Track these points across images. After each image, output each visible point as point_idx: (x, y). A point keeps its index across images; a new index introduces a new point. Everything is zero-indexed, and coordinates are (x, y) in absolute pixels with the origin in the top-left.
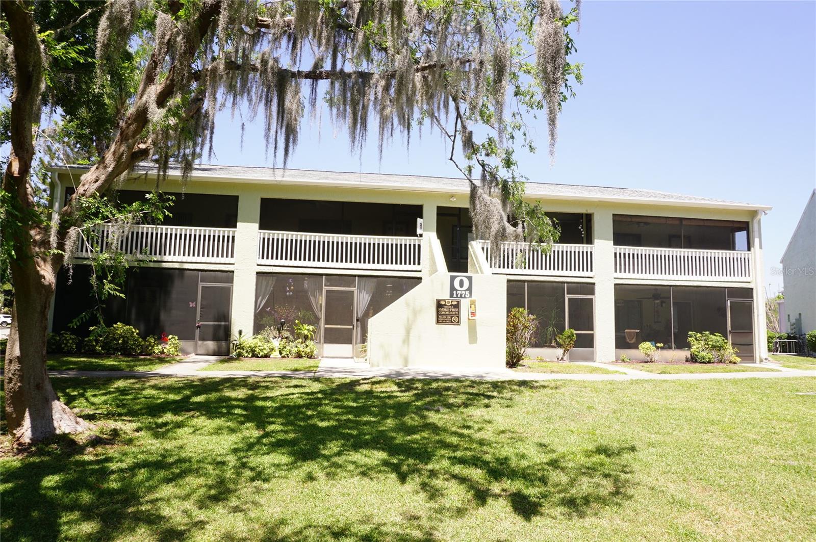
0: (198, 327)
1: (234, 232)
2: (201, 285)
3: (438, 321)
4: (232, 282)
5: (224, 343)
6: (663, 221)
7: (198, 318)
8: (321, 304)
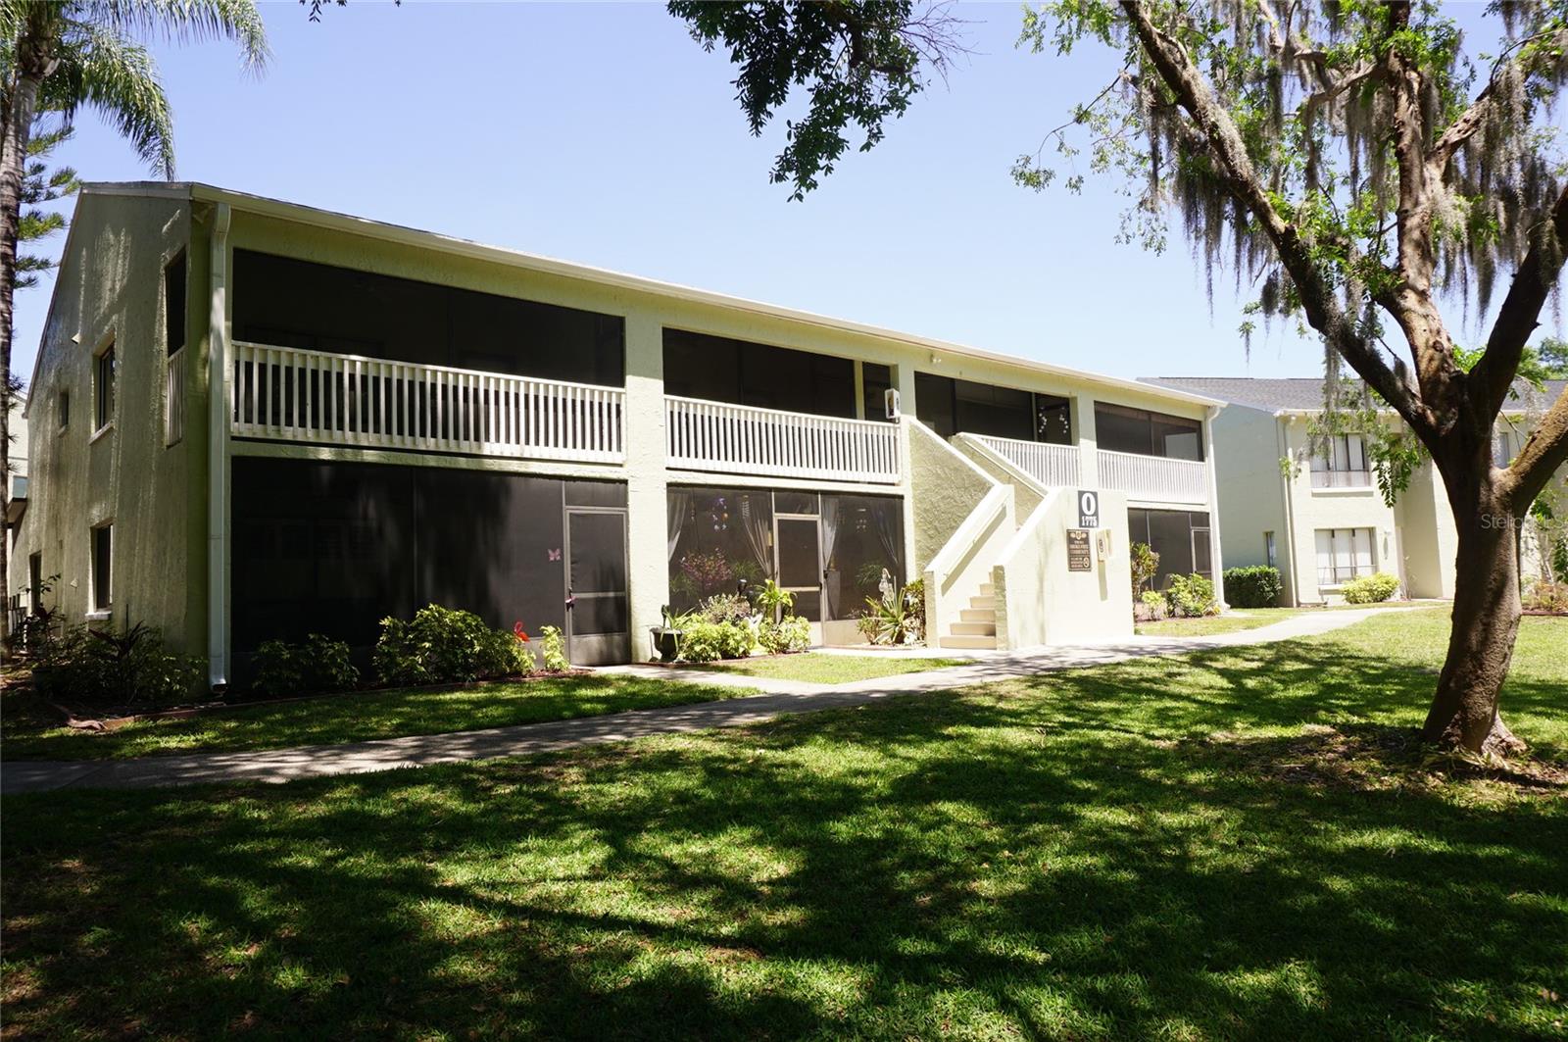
0: (569, 605)
1: (619, 395)
2: (568, 510)
3: (1070, 565)
4: (625, 505)
5: (617, 638)
6: (1135, 414)
7: (568, 585)
8: (772, 548)
